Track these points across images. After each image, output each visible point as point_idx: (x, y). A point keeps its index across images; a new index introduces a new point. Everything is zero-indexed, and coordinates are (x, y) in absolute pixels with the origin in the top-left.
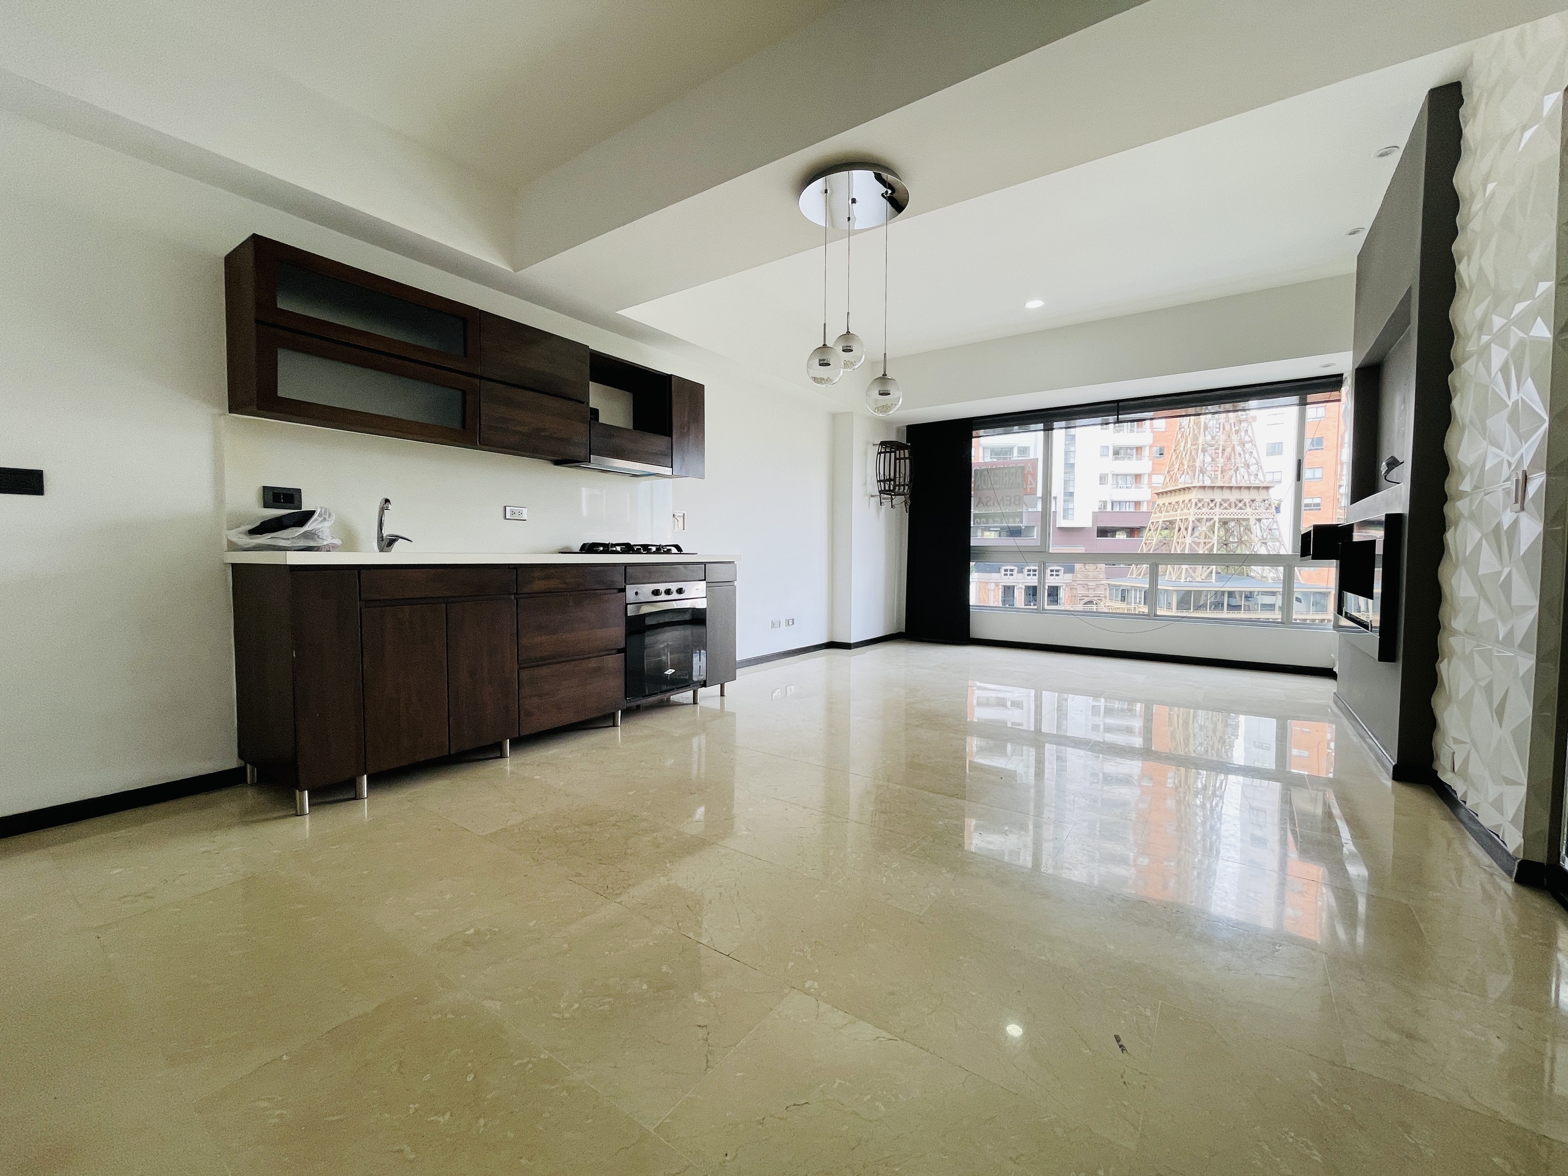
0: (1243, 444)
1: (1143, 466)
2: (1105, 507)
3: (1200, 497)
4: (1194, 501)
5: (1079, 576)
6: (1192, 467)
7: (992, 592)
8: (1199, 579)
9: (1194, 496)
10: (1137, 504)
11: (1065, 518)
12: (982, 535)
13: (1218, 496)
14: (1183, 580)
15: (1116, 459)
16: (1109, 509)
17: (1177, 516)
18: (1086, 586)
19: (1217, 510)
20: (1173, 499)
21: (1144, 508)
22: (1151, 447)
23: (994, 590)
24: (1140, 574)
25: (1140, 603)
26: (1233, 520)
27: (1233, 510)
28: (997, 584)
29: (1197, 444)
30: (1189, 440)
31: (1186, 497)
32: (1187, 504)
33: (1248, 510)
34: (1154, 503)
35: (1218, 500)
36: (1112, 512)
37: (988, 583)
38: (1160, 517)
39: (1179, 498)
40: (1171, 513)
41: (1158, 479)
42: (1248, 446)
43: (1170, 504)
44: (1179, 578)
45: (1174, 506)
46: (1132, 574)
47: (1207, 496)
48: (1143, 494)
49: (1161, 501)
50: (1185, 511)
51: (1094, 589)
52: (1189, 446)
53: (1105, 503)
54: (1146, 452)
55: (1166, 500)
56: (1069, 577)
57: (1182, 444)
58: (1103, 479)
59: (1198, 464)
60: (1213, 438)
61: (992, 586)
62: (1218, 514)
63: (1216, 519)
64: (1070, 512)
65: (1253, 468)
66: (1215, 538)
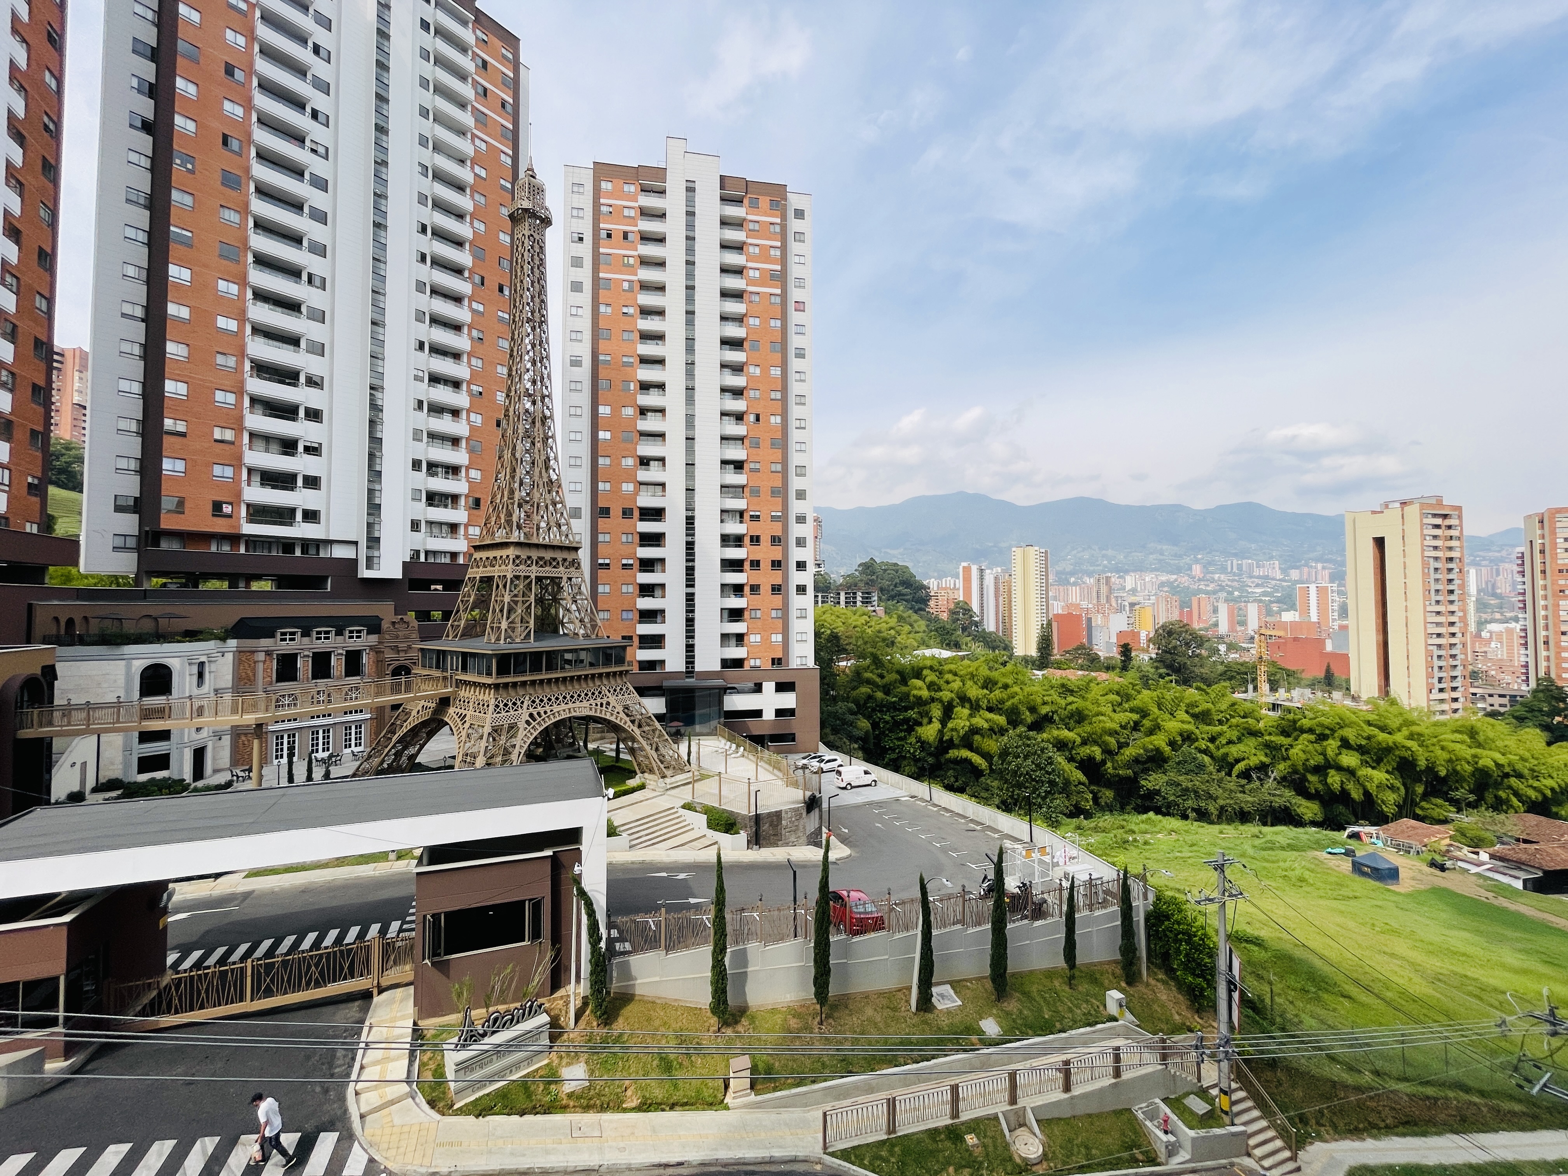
0: (554, 504)
1: (459, 515)
2: (418, 557)
3: (518, 553)
4: (511, 557)
5: (387, 637)
6: (509, 522)
7: (261, 665)
8: (518, 640)
9: (511, 552)
10: (454, 555)
11: (369, 567)
12: (248, 585)
13: (535, 554)
14: (502, 642)
15: (430, 505)
16: (422, 559)
17: (495, 572)
18: (396, 649)
19: (534, 567)
20: (491, 554)
21: (461, 560)
22: (467, 496)
23: (264, 662)
24: (456, 636)
25: (457, 670)
26: (547, 578)
27: (547, 568)
28: (268, 653)
29: (512, 498)
30: (506, 493)
31: (504, 553)
32: (505, 561)
33: (561, 569)
34: (471, 555)
35: (535, 558)
36: (426, 563)
37: (254, 652)
38: (477, 573)
39: (498, 553)
40: (489, 568)
41: (475, 531)
42: (559, 506)
43: (488, 558)
44: (498, 639)
45: (492, 562)
46: (448, 636)
47: (524, 553)
48: (459, 545)
49: (477, 555)
50: (503, 567)
51: (406, 652)
52: (506, 499)
53: (418, 552)
54: (462, 501)
55: (483, 555)
56: (373, 639)
57: (499, 496)
58: (415, 526)
59: (515, 519)
60: (528, 494)
61: (261, 656)
62: (534, 571)
63: (533, 577)
64: (376, 560)
65: (564, 528)
66: (533, 596)
